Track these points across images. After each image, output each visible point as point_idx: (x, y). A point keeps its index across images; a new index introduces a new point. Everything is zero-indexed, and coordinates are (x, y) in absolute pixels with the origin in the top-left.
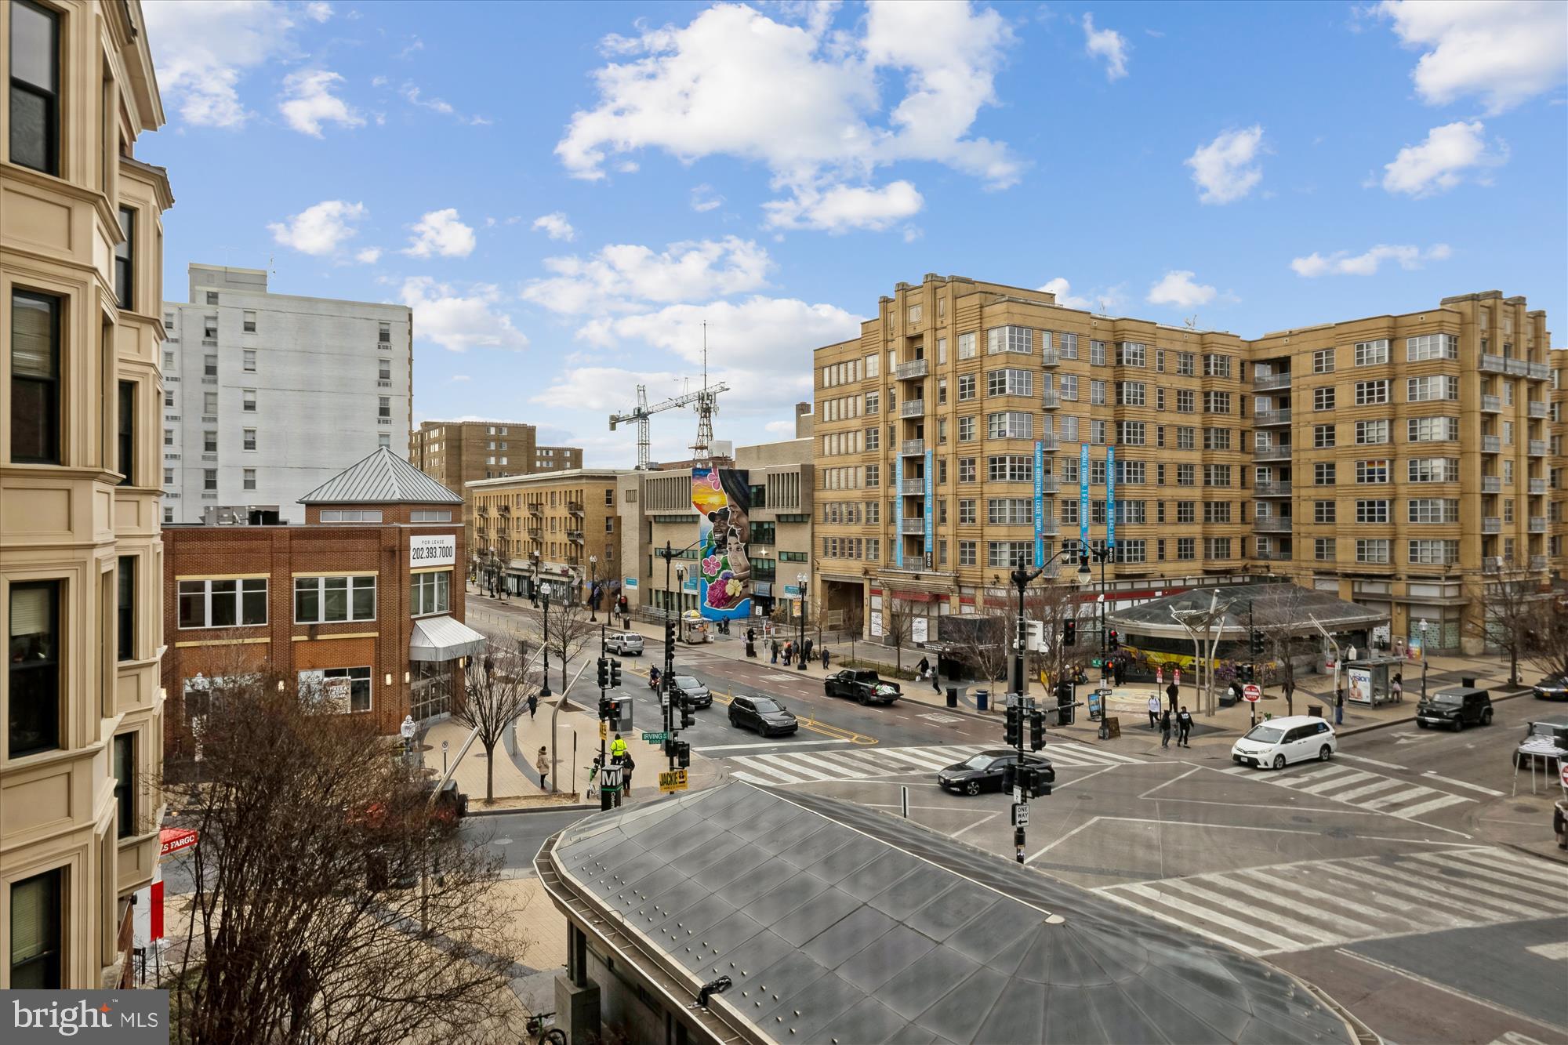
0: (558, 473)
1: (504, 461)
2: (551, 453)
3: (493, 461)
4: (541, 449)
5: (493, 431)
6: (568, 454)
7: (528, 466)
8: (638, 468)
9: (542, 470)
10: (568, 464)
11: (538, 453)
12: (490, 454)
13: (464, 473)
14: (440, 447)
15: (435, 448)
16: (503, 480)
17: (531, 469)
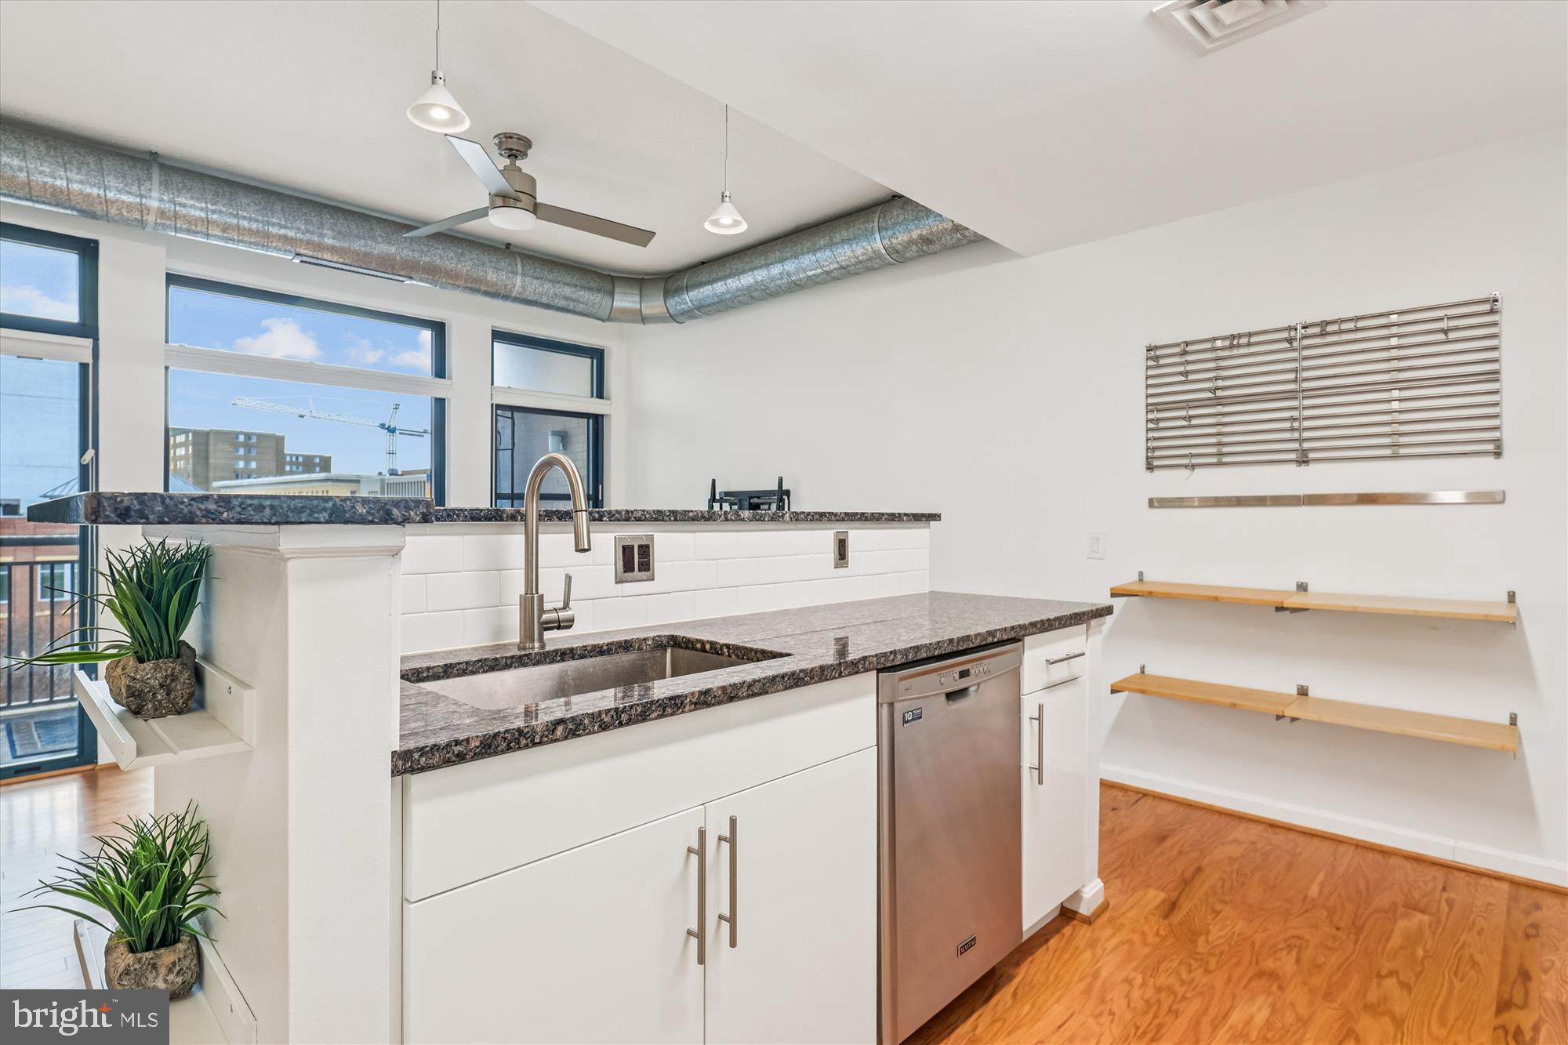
0: (305, 477)
1: (253, 465)
2: (300, 459)
3: (241, 464)
4: (291, 456)
5: (241, 438)
6: (317, 460)
7: (277, 469)
8: (380, 474)
9: (291, 473)
10: (318, 469)
11: (288, 459)
12: (239, 458)
13: (211, 475)
14: (187, 450)
15: (181, 452)
16: (252, 481)
17: (280, 471)
